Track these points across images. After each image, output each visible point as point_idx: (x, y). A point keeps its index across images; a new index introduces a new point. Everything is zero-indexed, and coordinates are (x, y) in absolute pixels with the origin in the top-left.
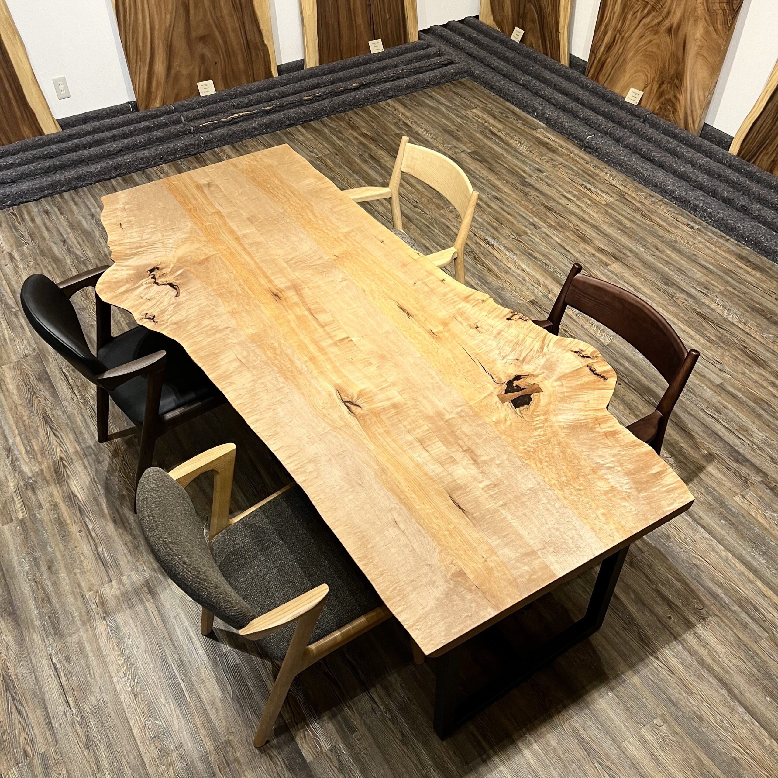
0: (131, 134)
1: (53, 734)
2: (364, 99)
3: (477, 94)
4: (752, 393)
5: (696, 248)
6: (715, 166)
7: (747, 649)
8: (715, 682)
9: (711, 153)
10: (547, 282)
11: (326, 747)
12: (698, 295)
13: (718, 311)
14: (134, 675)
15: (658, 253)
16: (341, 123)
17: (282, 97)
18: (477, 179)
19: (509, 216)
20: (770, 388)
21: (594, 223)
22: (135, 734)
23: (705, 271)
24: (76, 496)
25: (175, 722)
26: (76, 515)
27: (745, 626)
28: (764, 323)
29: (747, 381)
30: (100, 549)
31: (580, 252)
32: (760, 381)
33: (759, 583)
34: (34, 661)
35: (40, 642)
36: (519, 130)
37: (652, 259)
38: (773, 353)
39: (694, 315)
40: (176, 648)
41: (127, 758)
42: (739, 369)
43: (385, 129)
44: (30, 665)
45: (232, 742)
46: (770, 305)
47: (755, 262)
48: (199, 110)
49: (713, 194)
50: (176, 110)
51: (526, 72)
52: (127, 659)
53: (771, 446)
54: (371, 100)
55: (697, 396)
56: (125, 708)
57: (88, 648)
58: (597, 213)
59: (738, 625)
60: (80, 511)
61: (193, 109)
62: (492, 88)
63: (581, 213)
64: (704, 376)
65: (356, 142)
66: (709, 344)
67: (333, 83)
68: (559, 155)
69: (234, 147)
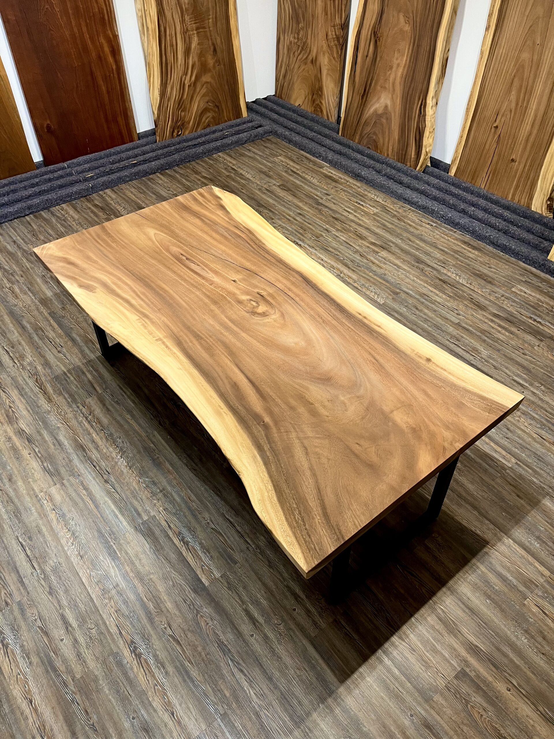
0: (37, 184)
1: (25, 588)
2: (202, 153)
3: (280, 146)
4: (479, 327)
5: (435, 238)
6: (443, 184)
7: (488, 486)
8: (469, 508)
9: (440, 177)
10: (338, 266)
11: (217, 574)
12: (439, 268)
13: (453, 277)
14: (80, 544)
15: (411, 243)
16: (188, 170)
17: (144, 154)
18: (285, 202)
19: (309, 225)
20: (490, 323)
21: (367, 226)
22: (84, 581)
23: (442, 253)
24: (24, 431)
25: (112, 571)
26: (25, 444)
27: (486, 471)
28: (483, 282)
29: (475, 320)
30: (45, 464)
31: (359, 245)
32: (483, 319)
33: (492, 444)
34: (6, 542)
35: (9, 529)
36: (311, 169)
37: (407, 247)
38: (490, 301)
39: (438, 281)
40: (107, 523)
41: (80, 598)
42: (469, 313)
43: (219, 173)
44: (3, 545)
45: (153, 579)
46: (485, 271)
47: (474, 245)
48: (86, 165)
49: (443, 202)
50: (69, 167)
51: (312, 130)
52: (73, 534)
53: (493, 359)
54: (207, 154)
55: (443, 331)
56: (75, 566)
57: (44, 529)
58: (368, 220)
59: (481, 471)
60: (28, 440)
61: (81, 165)
62: (290, 141)
63: (358, 221)
64: (447, 319)
65: (199, 183)
66: (448, 298)
67: (179, 143)
68: (340, 184)
69: (113, 190)
